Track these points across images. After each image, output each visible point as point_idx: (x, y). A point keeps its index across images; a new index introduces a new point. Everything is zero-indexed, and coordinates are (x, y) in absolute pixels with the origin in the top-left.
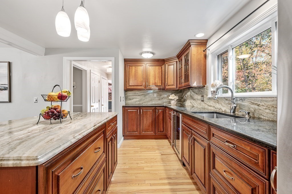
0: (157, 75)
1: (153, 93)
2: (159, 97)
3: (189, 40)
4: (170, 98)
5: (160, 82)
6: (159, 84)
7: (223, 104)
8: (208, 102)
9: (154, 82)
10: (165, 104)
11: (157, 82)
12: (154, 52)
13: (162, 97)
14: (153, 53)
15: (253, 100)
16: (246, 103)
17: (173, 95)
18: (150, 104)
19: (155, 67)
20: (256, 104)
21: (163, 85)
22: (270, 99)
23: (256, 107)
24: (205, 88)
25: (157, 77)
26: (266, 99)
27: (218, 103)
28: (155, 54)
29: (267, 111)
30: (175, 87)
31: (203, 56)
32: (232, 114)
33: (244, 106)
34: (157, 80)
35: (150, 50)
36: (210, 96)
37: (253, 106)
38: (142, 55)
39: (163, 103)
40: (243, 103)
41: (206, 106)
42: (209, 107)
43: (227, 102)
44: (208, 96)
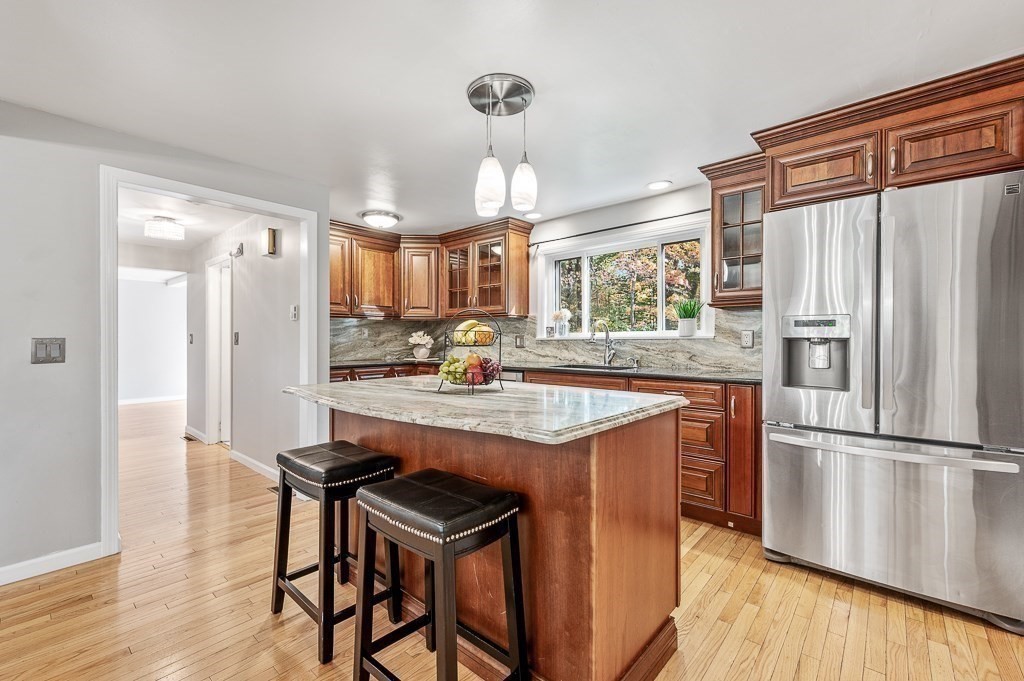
0: (381, 277)
1: (357, 326)
2: (374, 339)
3: (508, 218)
4: (412, 341)
5: (389, 297)
6: (388, 303)
7: (579, 350)
8: (539, 349)
9: (373, 297)
10: (389, 357)
11: (381, 296)
12: (400, 213)
13: (382, 337)
14: (396, 217)
15: (638, 344)
16: (626, 348)
17: (421, 333)
18: (350, 359)
19: (376, 253)
20: (643, 349)
21: (396, 307)
22: (663, 342)
23: (644, 352)
24: (528, 320)
25: (381, 282)
26: (658, 342)
27: (567, 349)
28: (402, 218)
29: (660, 356)
30: (431, 313)
31: (524, 254)
32: (607, 365)
33: (624, 352)
34: (381, 288)
35: (390, 208)
36: (542, 335)
37: (639, 351)
38: (366, 218)
39: (385, 356)
40: (622, 348)
41: (532, 357)
42: (541, 359)
43: (589, 347)
44: (539, 337)
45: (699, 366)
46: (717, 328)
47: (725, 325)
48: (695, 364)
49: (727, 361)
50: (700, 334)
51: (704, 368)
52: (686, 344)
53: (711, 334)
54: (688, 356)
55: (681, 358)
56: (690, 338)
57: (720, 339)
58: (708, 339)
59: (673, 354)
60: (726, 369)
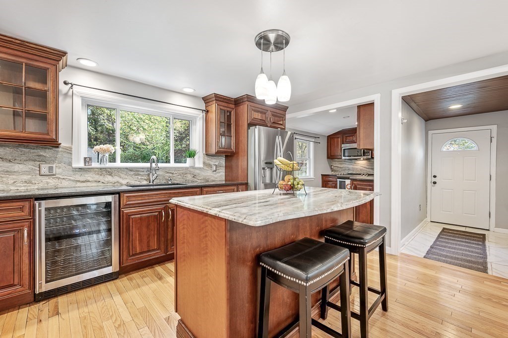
8: (76, 176)
16: (160, 173)
20: (170, 173)
22: (181, 169)
23: (171, 175)
26: (178, 169)
29: (179, 177)
36: (79, 164)
37: (168, 175)
41: (65, 183)
42: (79, 184)
43: (132, 173)
44: (75, 165)
45: (197, 180)
46: (204, 163)
47: (207, 162)
48: (195, 179)
49: (208, 177)
50: (197, 165)
51: (199, 181)
52: (192, 170)
53: (201, 166)
54: (193, 176)
55: (189, 177)
56: (193, 167)
57: (205, 168)
58: (200, 168)
59: (186, 175)
60: (207, 181)
